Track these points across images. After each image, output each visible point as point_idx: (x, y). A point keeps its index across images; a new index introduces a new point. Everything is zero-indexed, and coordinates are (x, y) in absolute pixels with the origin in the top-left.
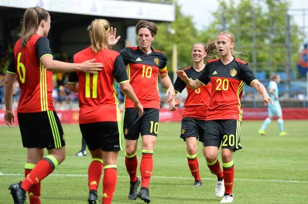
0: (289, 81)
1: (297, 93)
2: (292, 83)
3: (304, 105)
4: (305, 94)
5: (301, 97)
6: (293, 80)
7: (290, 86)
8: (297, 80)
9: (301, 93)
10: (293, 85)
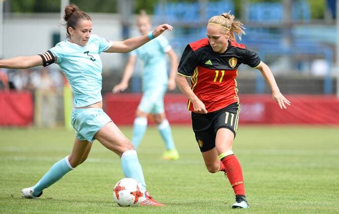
0: (290, 27)
1: (312, 57)
2: (300, 31)
3: (328, 87)
4: (332, 60)
5: (320, 69)
6: (301, 24)
7: (292, 38)
8: (312, 23)
9: (322, 57)
10: (302, 37)
